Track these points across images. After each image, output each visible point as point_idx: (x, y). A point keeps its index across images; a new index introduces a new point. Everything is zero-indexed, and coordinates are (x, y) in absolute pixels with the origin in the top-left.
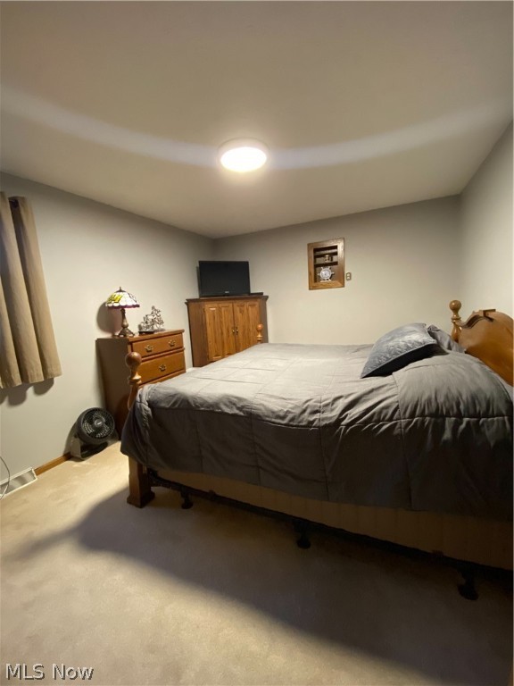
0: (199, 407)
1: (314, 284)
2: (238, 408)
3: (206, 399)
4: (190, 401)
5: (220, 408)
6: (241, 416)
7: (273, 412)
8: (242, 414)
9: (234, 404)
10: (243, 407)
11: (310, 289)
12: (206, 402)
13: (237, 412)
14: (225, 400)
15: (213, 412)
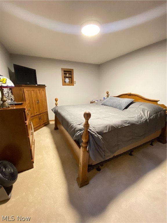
0: (118, 127)
1: (64, 84)
2: (128, 124)
3: (119, 124)
4: (114, 126)
5: (124, 125)
6: (130, 126)
7: (136, 121)
8: (130, 125)
9: (126, 123)
10: (129, 123)
11: (63, 85)
12: (119, 125)
13: (128, 125)
14: (123, 122)
15: (123, 127)
